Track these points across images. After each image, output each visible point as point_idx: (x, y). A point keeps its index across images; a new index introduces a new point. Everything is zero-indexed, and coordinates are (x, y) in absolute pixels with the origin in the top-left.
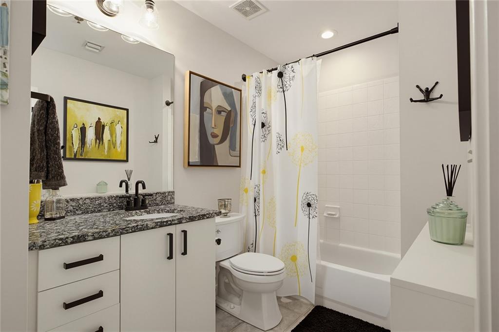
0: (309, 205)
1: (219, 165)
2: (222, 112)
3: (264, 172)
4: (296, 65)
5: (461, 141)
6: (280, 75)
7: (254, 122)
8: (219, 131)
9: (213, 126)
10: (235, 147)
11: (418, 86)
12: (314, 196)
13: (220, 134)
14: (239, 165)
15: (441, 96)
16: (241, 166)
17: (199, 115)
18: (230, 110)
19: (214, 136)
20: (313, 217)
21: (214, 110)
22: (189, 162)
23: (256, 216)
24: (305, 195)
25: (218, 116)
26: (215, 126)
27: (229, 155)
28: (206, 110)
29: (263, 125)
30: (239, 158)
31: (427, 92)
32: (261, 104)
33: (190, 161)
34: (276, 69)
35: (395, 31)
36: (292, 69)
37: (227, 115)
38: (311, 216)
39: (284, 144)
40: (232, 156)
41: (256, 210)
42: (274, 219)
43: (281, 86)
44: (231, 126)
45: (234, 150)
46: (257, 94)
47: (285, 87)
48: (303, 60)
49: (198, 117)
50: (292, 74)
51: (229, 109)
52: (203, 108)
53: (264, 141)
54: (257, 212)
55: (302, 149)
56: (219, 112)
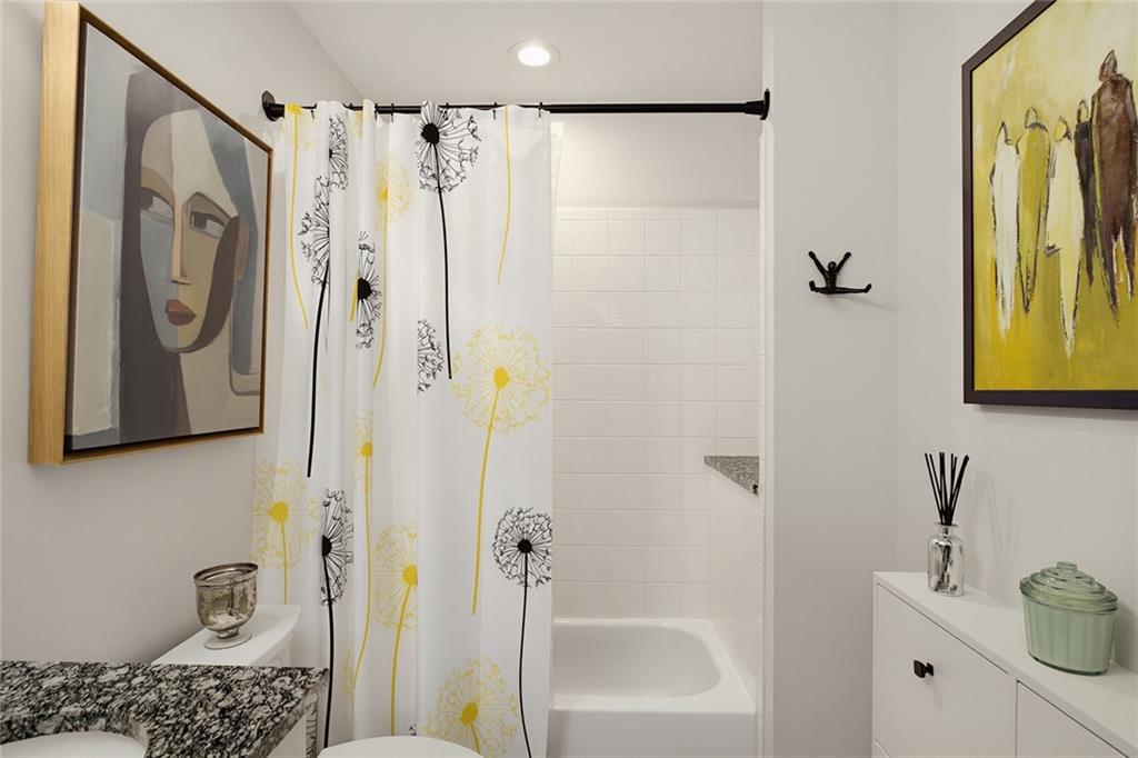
0: (525, 546)
1: (195, 432)
2: (209, 222)
3: (368, 449)
4: (484, 119)
5: (965, 402)
6: (431, 134)
7: (321, 270)
8: (196, 298)
9: (176, 274)
10: (248, 361)
11: (812, 255)
12: (541, 520)
13: (200, 309)
14: (258, 425)
15: (869, 287)
16: (265, 429)
17: (120, 222)
18: (237, 219)
19: (181, 316)
20: (539, 581)
21: (178, 209)
22: (68, 439)
23: (330, 601)
24: (509, 518)
25: (194, 234)
26: (183, 274)
27: (230, 390)
28: (150, 203)
29: (364, 289)
30: (259, 397)
31: (832, 272)
32: (352, 214)
33: (76, 431)
34: (416, 110)
35: (760, 108)
36: (472, 126)
37: (225, 233)
38: (531, 580)
39: (438, 357)
40: (237, 394)
41: (332, 582)
42: (391, 599)
43: (435, 171)
44: (238, 277)
45: (245, 371)
46: (336, 178)
47: (442, 177)
48: (512, 109)
49: (114, 230)
50: (469, 143)
51: (233, 212)
52: (137, 195)
53: (368, 345)
54: (334, 588)
55: (502, 378)
56: (199, 220)
